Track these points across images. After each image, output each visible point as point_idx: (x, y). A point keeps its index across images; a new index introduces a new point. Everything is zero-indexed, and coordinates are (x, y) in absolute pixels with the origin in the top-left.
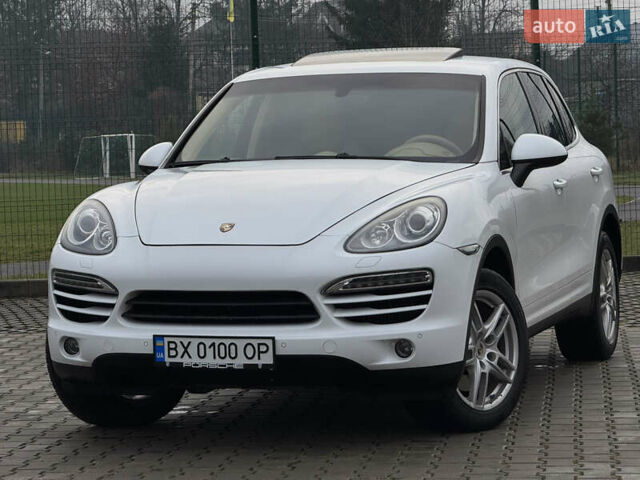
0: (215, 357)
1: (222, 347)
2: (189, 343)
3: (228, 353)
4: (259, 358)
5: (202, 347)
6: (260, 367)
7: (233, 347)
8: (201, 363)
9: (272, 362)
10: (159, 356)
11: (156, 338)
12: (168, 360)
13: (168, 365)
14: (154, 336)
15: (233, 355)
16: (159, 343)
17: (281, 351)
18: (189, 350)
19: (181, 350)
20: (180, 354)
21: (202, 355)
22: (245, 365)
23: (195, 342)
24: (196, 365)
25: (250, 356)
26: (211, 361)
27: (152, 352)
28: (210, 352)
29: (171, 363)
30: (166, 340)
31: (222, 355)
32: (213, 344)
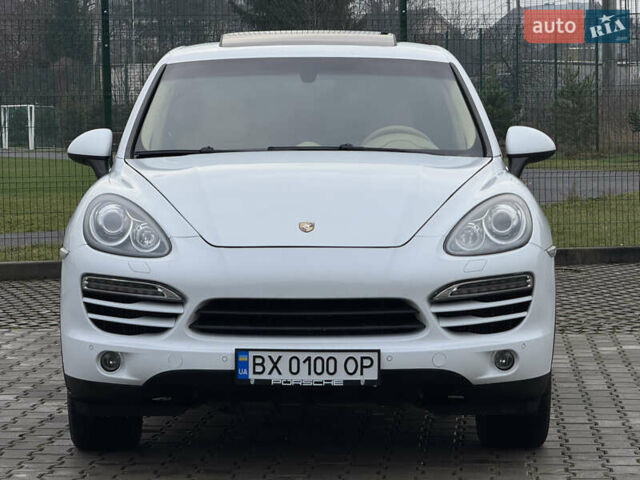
0: (309, 373)
1: (319, 362)
2: (280, 357)
3: (325, 368)
4: (362, 374)
5: (294, 362)
6: (362, 383)
7: (332, 362)
8: (293, 380)
9: (376, 378)
10: (242, 372)
11: (238, 352)
12: (252, 377)
13: (252, 382)
14: (237, 350)
15: (331, 371)
16: (242, 358)
17: (386, 366)
18: (278, 366)
19: (269, 365)
20: (268, 370)
21: (294, 370)
22: (345, 382)
23: (287, 357)
24: (286, 382)
25: (351, 371)
26: (305, 378)
27: (233, 368)
28: (304, 367)
29: (256, 380)
30: (251, 354)
31: (319, 370)
32: (309, 359)
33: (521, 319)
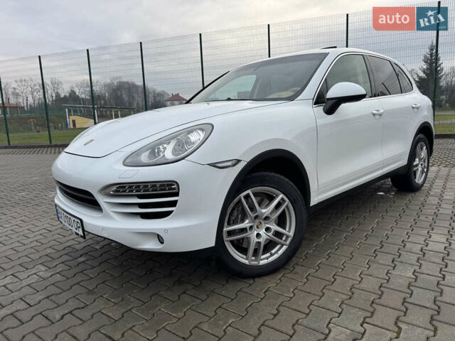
4: (78, 230)
7: (71, 220)
9: (82, 235)
15: (71, 225)
17: (85, 228)
25: (76, 228)
32: (66, 216)
33: (171, 212)
